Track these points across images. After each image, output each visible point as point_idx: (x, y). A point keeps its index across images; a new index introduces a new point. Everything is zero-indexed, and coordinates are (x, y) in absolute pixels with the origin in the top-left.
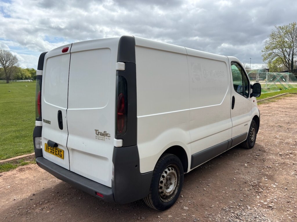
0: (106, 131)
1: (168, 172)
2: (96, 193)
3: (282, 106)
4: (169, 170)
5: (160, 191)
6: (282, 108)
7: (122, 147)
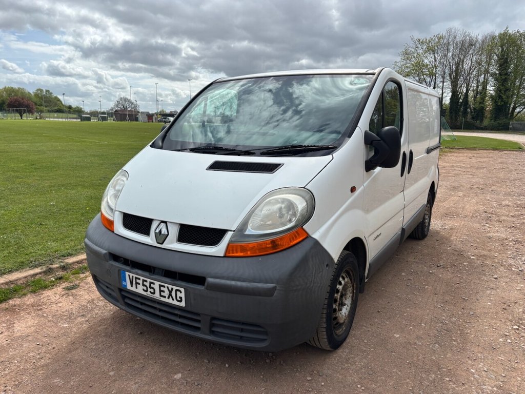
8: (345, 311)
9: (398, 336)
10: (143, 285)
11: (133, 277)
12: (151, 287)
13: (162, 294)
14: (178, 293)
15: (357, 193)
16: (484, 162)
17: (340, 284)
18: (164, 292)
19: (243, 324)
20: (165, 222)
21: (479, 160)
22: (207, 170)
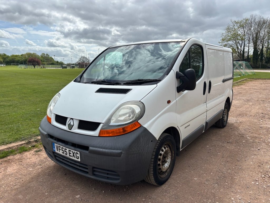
8: (167, 165)
9: (196, 179)
10: (62, 150)
11: (57, 146)
12: (65, 151)
13: (70, 155)
14: (77, 154)
15: (171, 104)
16: (268, 86)
17: (163, 151)
18: (71, 153)
19: (108, 171)
20: (73, 119)
21: (266, 85)
22: (95, 92)
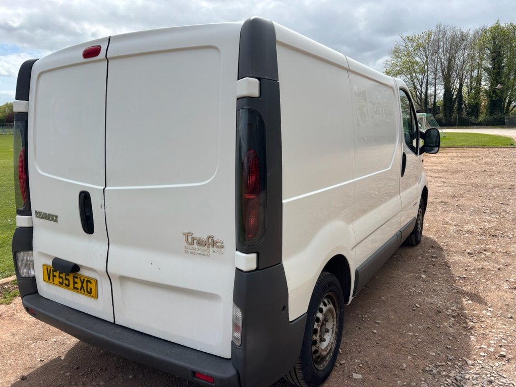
0: (213, 234)
1: (325, 309)
2: (194, 373)
3: (430, 168)
4: (325, 305)
5: (314, 348)
6: (431, 171)
7: (257, 269)
